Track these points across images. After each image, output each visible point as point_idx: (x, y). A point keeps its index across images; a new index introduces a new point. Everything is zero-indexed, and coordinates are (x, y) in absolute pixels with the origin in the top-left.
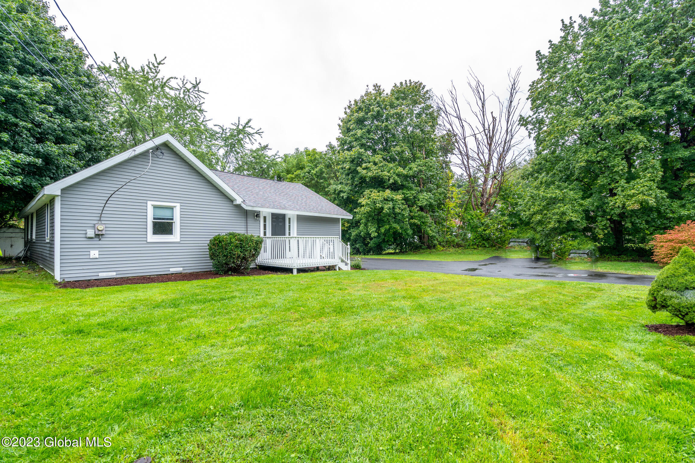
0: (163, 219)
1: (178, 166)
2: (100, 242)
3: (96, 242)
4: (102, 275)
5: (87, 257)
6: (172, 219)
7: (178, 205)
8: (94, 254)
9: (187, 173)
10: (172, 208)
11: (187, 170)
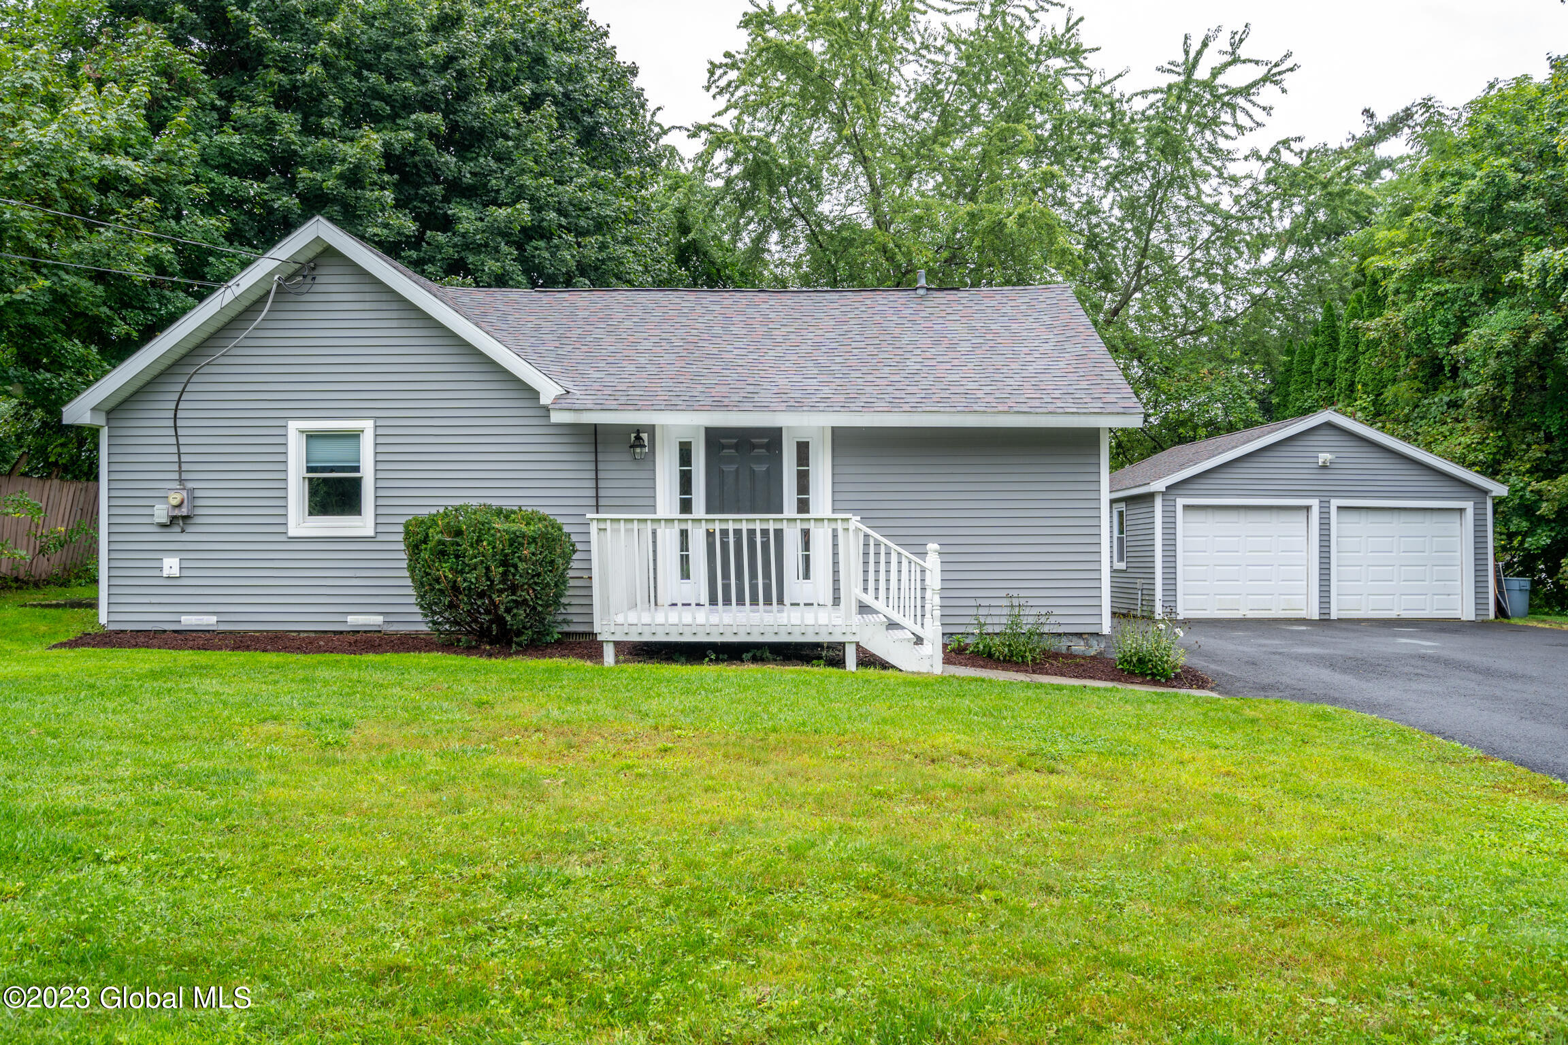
0: (332, 469)
1: (367, 306)
2: (184, 537)
3: (174, 535)
4: (189, 621)
5: (157, 573)
6: (357, 469)
7: (368, 425)
8: (171, 565)
9: (394, 324)
10: (355, 436)
11: (394, 315)
